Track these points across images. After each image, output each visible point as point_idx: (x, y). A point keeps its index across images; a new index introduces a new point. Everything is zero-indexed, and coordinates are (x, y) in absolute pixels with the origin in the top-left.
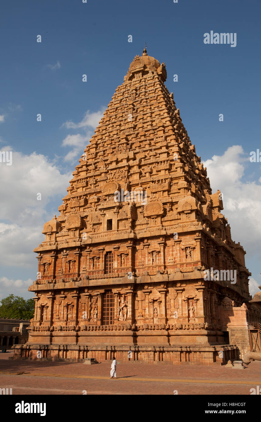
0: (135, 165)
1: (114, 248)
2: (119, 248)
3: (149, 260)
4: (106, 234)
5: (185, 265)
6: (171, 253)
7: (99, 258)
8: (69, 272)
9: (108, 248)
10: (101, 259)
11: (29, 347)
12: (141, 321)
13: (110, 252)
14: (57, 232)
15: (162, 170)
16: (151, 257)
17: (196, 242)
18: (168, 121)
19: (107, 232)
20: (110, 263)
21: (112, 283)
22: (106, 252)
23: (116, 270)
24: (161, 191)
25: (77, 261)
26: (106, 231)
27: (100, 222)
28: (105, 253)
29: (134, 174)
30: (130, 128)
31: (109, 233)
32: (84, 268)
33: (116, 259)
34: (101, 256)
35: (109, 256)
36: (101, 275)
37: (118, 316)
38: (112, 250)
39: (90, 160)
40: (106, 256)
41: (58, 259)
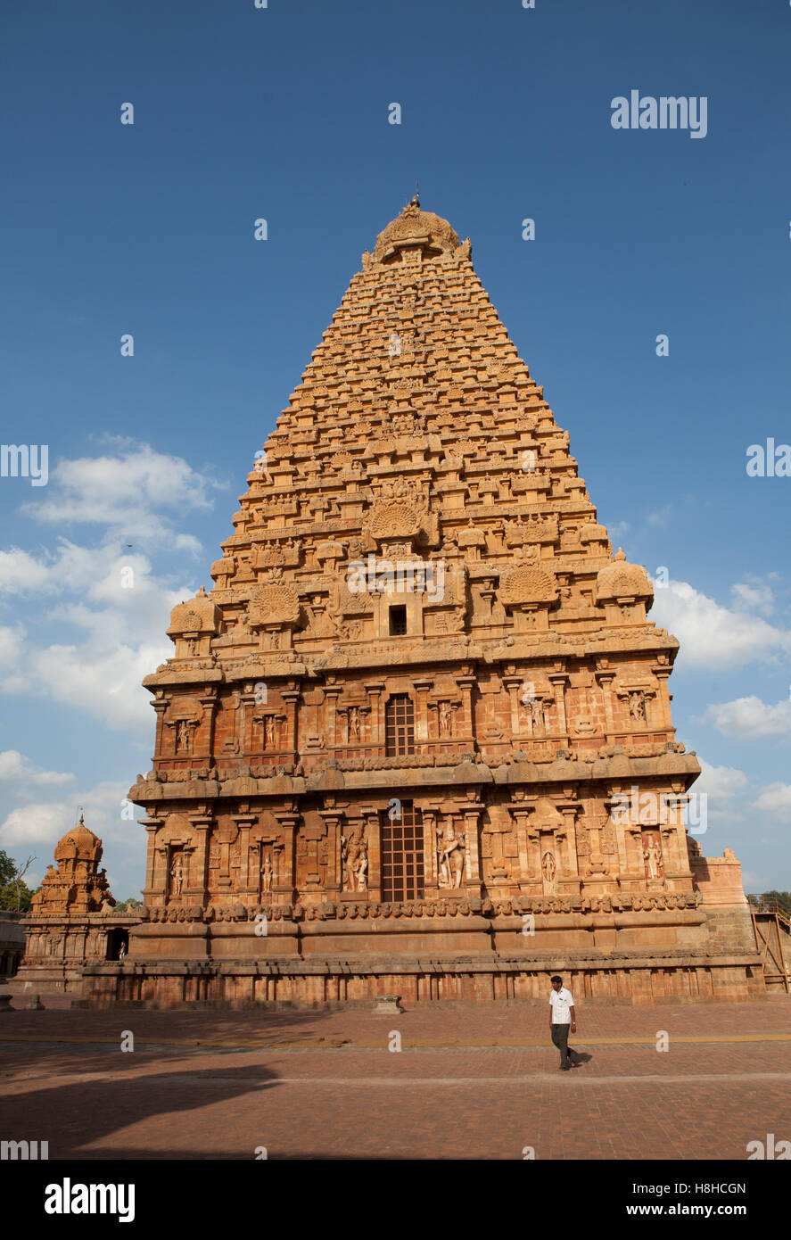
0: (450, 471)
1: (416, 686)
2: (431, 685)
3: (523, 723)
4: (390, 644)
5: (629, 738)
6: (583, 705)
7: (369, 710)
8: (265, 748)
9: (395, 685)
10: (374, 714)
11: (144, 970)
12: (502, 890)
13: (402, 696)
14: (215, 635)
15: (529, 490)
16: (527, 714)
17: (658, 678)
18: (521, 373)
19: (392, 640)
20: (401, 726)
21: (420, 782)
22: (391, 695)
23: (424, 747)
24: (535, 544)
25: (291, 719)
26: (388, 636)
27: (368, 610)
28: (385, 697)
29: (449, 492)
30: (414, 378)
31: (398, 642)
32: (311, 740)
33: (425, 716)
34: (374, 706)
35: (395, 706)
36: (377, 758)
37: (435, 875)
38: (410, 690)
39: (300, 446)
40: (388, 704)
41: (221, 712)
